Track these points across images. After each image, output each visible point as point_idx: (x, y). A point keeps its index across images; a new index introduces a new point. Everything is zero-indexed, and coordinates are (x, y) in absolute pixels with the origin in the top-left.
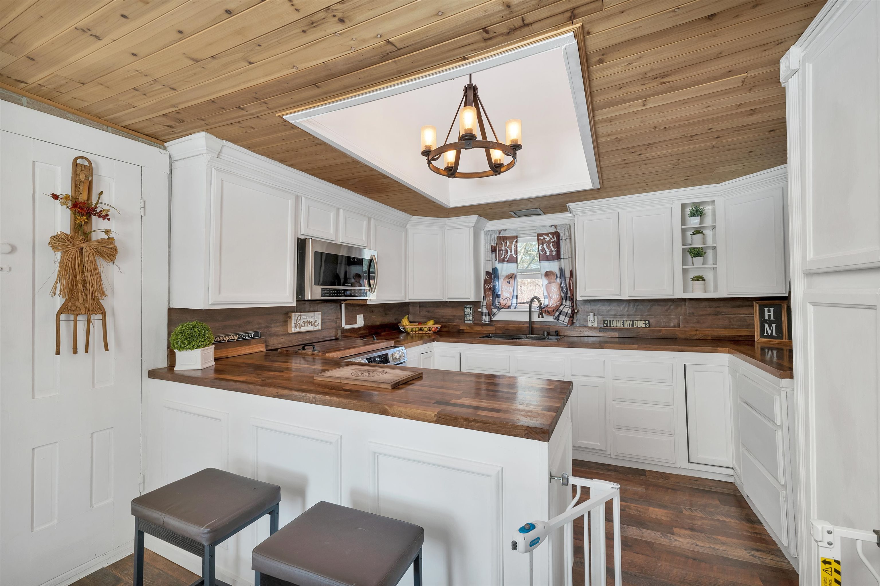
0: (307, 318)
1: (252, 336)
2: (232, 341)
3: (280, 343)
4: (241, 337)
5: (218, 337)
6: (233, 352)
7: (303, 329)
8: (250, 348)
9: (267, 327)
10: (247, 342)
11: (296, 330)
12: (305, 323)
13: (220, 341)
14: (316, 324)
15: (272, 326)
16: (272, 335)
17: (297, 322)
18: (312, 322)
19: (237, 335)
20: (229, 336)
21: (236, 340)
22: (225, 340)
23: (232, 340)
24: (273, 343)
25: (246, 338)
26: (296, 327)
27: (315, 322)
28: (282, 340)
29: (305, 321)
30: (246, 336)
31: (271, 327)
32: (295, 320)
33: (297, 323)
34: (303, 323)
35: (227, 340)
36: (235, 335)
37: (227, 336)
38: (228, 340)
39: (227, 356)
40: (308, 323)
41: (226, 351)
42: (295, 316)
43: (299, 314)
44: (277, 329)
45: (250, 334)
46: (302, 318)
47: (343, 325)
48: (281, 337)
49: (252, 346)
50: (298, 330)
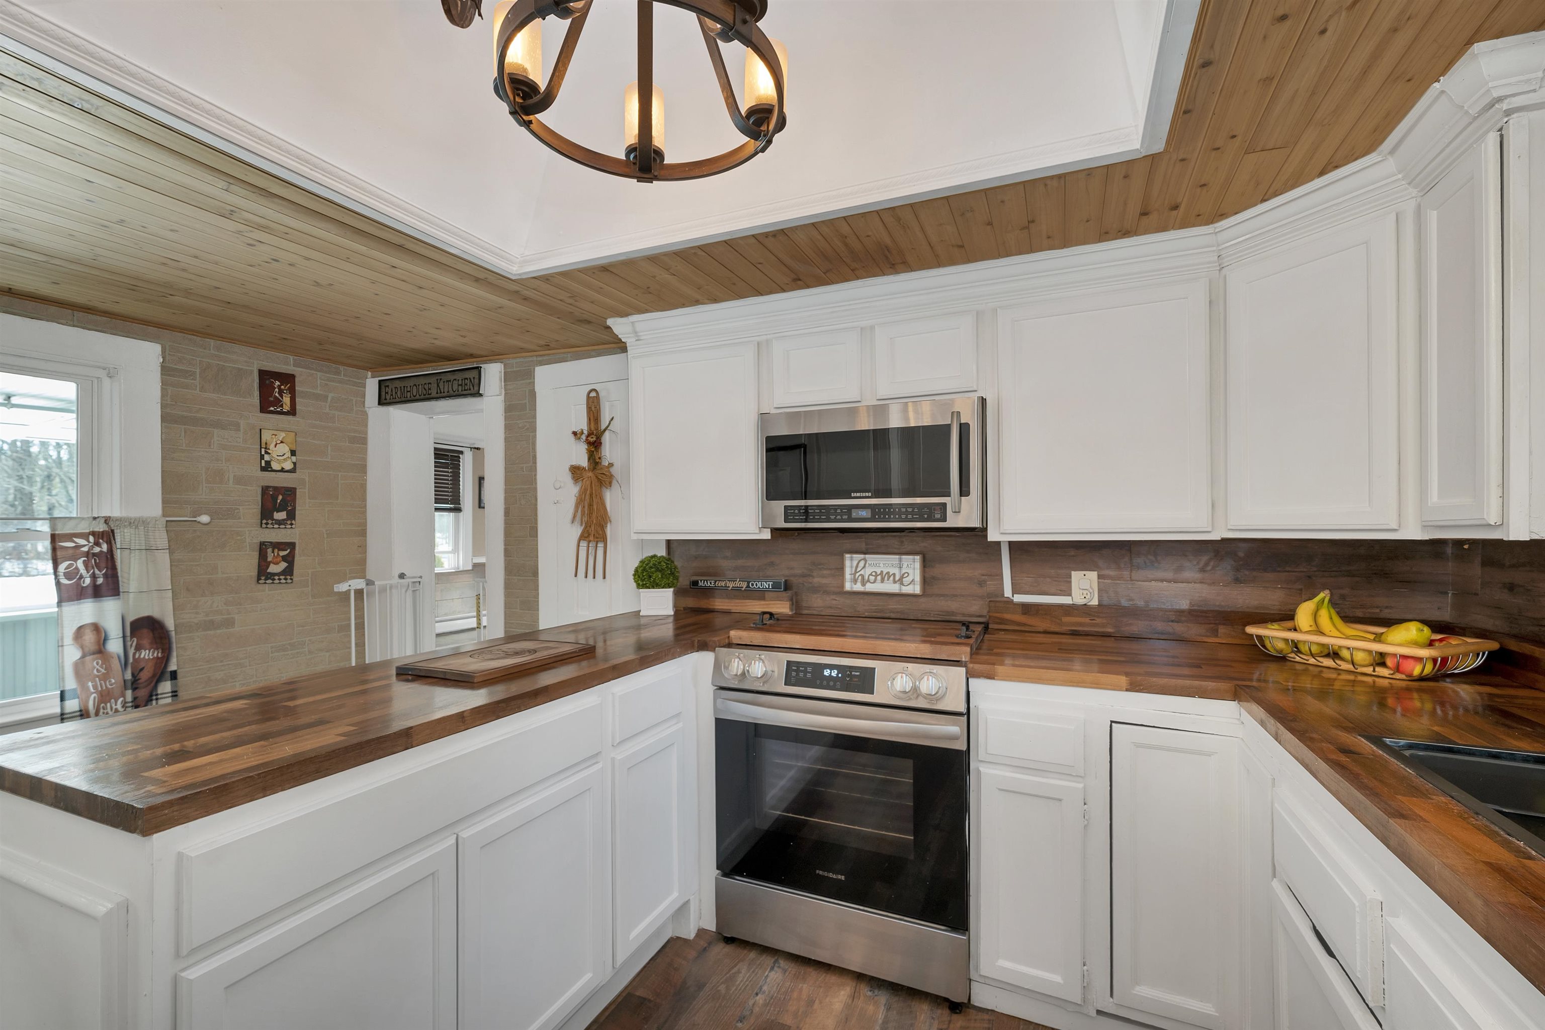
0: (882, 565)
1: (769, 586)
2: (737, 589)
3: (831, 607)
4: (753, 585)
5: (719, 581)
6: (738, 606)
7: (870, 587)
8: (764, 605)
9: (804, 576)
10: (760, 595)
11: (854, 586)
12: (876, 576)
13: (722, 586)
14: (906, 580)
15: (815, 574)
16: (815, 590)
17: (856, 572)
18: (894, 575)
19: (745, 581)
20: (734, 581)
21: (743, 589)
22: (729, 587)
23: (738, 587)
24: (815, 605)
25: (759, 588)
26: (855, 581)
27: (902, 577)
28: (834, 602)
29: (876, 572)
30: (759, 584)
31: (813, 577)
32: (852, 567)
33: (858, 575)
34: (871, 575)
35: (731, 586)
36: (743, 581)
37: (731, 581)
38: (733, 587)
39: (730, 610)
40: (884, 577)
41: (729, 603)
42: (852, 559)
43: (862, 556)
44: (824, 581)
45: (766, 582)
46: (867, 565)
47: (1008, 592)
48: (834, 597)
49: (767, 602)
50: (858, 587)
